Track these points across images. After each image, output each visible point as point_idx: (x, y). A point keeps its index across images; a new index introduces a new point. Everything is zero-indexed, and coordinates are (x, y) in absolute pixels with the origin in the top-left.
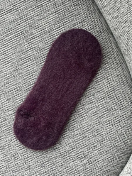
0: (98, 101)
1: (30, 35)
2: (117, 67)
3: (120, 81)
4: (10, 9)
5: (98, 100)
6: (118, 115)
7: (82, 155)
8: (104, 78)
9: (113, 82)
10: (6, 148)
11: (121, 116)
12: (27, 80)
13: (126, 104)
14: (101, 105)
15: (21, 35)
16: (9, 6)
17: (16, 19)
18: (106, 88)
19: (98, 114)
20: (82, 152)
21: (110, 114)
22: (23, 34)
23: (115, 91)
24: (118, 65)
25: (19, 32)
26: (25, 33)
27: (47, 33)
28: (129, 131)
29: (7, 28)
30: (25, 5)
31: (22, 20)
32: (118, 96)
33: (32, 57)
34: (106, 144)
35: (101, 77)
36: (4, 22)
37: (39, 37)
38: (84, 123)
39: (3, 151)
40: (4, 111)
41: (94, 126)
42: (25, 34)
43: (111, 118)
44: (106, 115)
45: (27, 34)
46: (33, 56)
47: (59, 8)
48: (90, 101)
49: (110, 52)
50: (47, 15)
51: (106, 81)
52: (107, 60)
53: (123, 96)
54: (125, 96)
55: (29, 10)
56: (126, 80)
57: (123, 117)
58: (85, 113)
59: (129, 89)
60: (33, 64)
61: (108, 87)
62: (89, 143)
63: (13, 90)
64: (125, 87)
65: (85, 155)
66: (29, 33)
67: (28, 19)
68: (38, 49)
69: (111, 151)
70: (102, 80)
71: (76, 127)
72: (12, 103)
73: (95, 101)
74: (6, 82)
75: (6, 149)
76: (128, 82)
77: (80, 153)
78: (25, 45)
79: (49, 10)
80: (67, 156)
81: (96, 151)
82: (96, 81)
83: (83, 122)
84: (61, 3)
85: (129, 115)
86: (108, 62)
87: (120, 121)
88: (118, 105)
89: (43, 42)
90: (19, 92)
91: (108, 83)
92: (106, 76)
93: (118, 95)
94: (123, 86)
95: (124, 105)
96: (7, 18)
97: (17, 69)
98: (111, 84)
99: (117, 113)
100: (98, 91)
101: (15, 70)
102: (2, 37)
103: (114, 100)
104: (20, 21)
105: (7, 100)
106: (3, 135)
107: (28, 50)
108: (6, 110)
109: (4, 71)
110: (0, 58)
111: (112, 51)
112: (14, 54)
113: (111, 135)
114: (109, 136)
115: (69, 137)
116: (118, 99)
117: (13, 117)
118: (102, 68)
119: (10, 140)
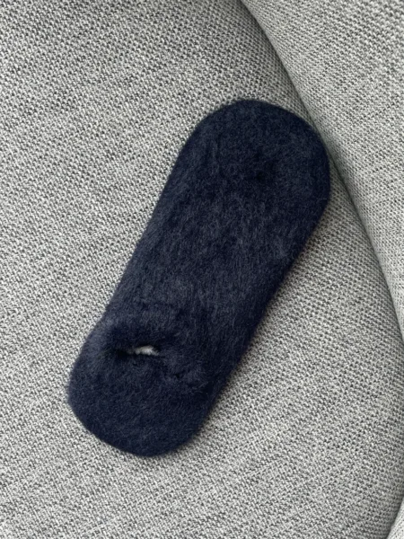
0: (298, 374)
1: (108, 178)
2: (353, 278)
3: (363, 318)
4: (53, 103)
5: (298, 372)
6: (354, 418)
7: (245, 533)
8: (318, 308)
9: (343, 320)
10: (23, 506)
11: (362, 422)
12: (94, 307)
13: (377, 384)
14: (305, 385)
15: (83, 177)
16: (51, 94)
17: (67, 132)
18: (321, 336)
19: (297, 412)
20: (247, 524)
21: (332, 413)
22: (89, 174)
23: (346, 347)
24: (356, 272)
25: (74, 168)
26: (94, 172)
27: (157, 173)
28: (384, 466)
29: (41, 157)
30: (97, 91)
31: (87, 136)
33: (110, 240)
34: (318, 502)
35: (309, 304)
36: (35, 138)
37: (132, 184)
38: (256, 438)
39: (14, 516)
40: (22, 396)
41: (285, 448)
42: (93, 176)
43: (333, 425)
44: (319, 416)
45: (99, 174)
46: (114, 240)
47: (194, 104)
48: (275, 374)
49: (335, 234)
50: (159, 124)
51: (323, 318)
52: (325, 256)
53: (369, 363)
54: (375, 363)
55: (109, 108)
56: (380, 314)
57: (370, 425)
58: (259, 410)
59: (386, 340)
60: (114, 261)
61: (326, 333)
62: (268, 497)
63: (51, 336)
64: (376, 334)
65: (256, 533)
66: (105, 171)
67: (103, 133)
68: (129, 220)
69: (332, 522)
70: (309, 312)
71: (231, 450)
72: (47, 373)
73: (289, 375)
74: (32, 311)
75: (21, 511)
76: (383, 322)
77: (242, 526)
78: (90, 208)
79: (166, 109)
80: (201, 535)
81: (287, 521)
82: (292, 317)
83: (252, 435)
84: (200, 91)
85: (386, 418)
86: (328, 262)
87: (361, 434)
88: (356, 388)
89: (143, 200)
90: (69, 341)
91: (328, 323)
92: (321, 302)
93: (355, 359)
94: (371, 334)
95: (372, 387)
96: (43, 128)
97: (64, 276)
98: (336, 324)
99: (351, 411)
100: (300, 346)
101: (58, 278)
102: (27, 180)
103: (345, 373)
104: (81, 138)
105: (31, 366)
106: (14, 469)
107: (100, 220)
108: (28, 394)
109: (27, 279)
110: (18, 241)
111: (342, 231)
112: (60, 230)
113: (332, 475)
114: (327, 477)
115: (209, 479)
116: (355, 371)
117: (47, 415)
118: (310, 279)
119: (36, 484)
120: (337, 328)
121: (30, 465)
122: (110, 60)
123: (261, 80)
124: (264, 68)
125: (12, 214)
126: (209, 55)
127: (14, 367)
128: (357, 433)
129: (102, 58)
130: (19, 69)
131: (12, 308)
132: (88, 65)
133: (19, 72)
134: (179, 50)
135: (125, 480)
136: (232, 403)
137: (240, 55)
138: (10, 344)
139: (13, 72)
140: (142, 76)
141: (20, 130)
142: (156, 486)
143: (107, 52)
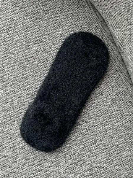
2: (130, 106)
4: (36, 40)
5: (110, 137)
6: (128, 155)
8: (118, 116)
9: (126, 120)
11: (131, 157)
14: (112, 142)
15: (43, 65)
16: (36, 37)
17: (40, 50)
18: (119, 125)
19: (108, 151)
21: (120, 153)
23: (127, 130)
25: (41, 61)
26: (47, 63)
30: (51, 38)
31: (46, 51)
32: (130, 136)
35: (115, 114)
36: (29, 51)
38: (94, 159)
41: (103, 164)
42: (47, 65)
43: (120, 157)
44: (116, 154)
45: (49, 64)
48: (102, 137)
49: (125, 91)
52: (122, 98)
55: (54, 43)
58: (96, 150)
61: (120, 124)
67: (51, 51)
70: (115, 117)
71: (85, 163)
73: (107, 138)
74: (22, 108)
82: (109, 118)
86: (122, 100)
88: (129, 145)
91: (121, 121)
92: (119, 114)
93: (129, 134)
96: (32, 48)
98: (124, 122)
99: (127, 153)
100: (111, 128)
101: (32, 97)
102: (25, 64)
103: (126, 139)
104: (44, 52)
106: (10, 162)
108: (17, 136)
109: (21, 97)
110: (20, 84)
111: (127, 90)
112: (34, 81)
113: (119, 175)
114: (117, 176)
115: (76, 172)
116: (129, 139)
117: (23, 144)
118: (116, 105)
119: (16, 168)
120: (124, 123)
121: (15, 161)
122: (56, 28)
123: (104, 38)
124: (105, 34)
125: (19, 74)
126: (88, 29)
127: (14, 126)
128: (129, 161)
129: (53, 27)
130: (26, 28)
131: (15, 106)
132: (49, 29)
133: (26, 29)
134: (78, 26)
135: (47, 170)
136: (86, 146)
137: (98, 30)
138: (13, 118)
139: (24, 29)
140: (66, 34)
141: (25, 48)
142: (58, 173)
143: (55, 25)
